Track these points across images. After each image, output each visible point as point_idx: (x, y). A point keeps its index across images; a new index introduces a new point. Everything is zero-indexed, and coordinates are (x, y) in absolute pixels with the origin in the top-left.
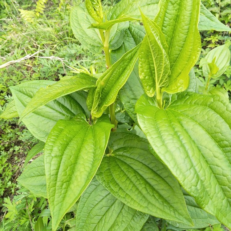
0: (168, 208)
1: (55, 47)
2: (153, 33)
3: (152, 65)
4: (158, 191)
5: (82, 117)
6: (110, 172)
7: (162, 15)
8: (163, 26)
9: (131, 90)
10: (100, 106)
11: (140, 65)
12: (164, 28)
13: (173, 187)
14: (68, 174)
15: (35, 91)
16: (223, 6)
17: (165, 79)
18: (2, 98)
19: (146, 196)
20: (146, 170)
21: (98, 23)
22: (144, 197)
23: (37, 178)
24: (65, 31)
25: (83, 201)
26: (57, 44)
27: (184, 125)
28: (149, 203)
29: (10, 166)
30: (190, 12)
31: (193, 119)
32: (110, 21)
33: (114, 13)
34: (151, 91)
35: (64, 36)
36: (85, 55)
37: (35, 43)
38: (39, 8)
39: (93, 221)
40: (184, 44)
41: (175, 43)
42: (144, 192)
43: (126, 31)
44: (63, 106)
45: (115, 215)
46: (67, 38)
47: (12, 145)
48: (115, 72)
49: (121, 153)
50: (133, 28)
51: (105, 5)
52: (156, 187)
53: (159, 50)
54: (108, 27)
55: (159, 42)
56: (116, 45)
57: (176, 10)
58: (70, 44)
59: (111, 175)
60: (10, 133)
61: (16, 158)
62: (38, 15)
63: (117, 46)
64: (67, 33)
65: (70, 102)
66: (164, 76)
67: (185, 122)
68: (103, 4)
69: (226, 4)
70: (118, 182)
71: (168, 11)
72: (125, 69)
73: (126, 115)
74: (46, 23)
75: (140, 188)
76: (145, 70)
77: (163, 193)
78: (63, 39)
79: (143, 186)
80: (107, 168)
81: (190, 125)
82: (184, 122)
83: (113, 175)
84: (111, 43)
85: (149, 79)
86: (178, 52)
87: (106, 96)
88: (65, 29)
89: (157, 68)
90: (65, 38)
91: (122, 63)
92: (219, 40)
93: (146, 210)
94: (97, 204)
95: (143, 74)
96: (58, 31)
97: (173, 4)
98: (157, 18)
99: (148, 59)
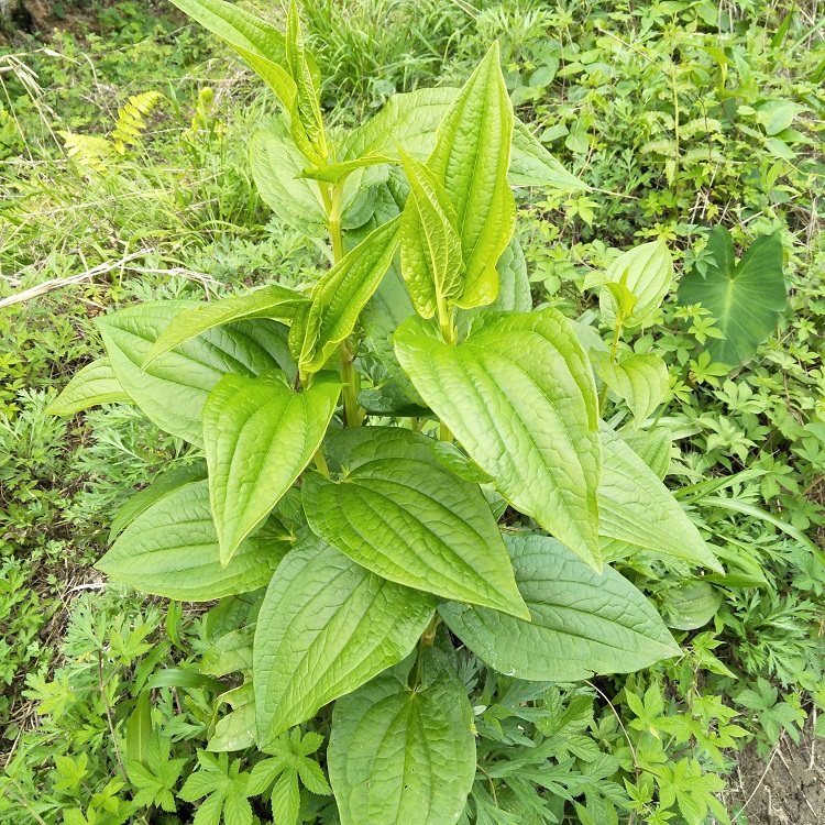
0: (473, 580)
1: (175, 247)
2: (422, 184)
3: (426, 252)
4: (452, 547)
5: (278, 377)
6: (342, 513)
7: (442, 153)
8: (446, 174)
9: (390, 314)
10: (318, 348)
11: (403, 252)
12: (448, 178)
13: (487, 538)
14: (251, 467)
15: (162, 325)
16: (685, 138)
17: (453, 280)
18: (11, 396)
19: (422, 556)
20: (424, 505)
21: (315, 168)
22: (418, 558)
23: (152, 557)
24: (209, 201)
25: (272, 599)
26: (182, 239)
27: (487, 367)
28: (431, 570)
29: (35, 598)
30: (497, 150)
31: (506, 356)
32: (343, 163)
33: (353, 147)
34: (427, 308)
35: (205, 216)
36: (274, 273)
37: (114, 235)
38: (126, 129)
39: (297, 645)
40: (489, 211)
41: (473, 210)
42: (419, 549)
43: (380, 189)
44: (230, 359)
45: (353, 623)
46: (214, 221)
47: (38, 539)
48: (353, 271)
49: (368, 474)
50: (399, 184)
51: (335, 125)
52: (448, 541)
53: (437, 219)
54: (338, 178)
55: (435, 203)
56: (357, 219)
57: (472, 145)
58: (224, 239)
59: (344, 518)
60: (36, 501)
61: (51, 579)
62: (121, 149)
63: (360, 222)
64: (215, 207)
65: (248, 348)
66: (450, 274)
67: (491, 362)
68: (331, 120)
69: (693, 132)
70: (359, 531)
71: (455, 147)
72: (374, 265)
73: (384, 396)
74: (147, 176)
75: (410, 542)
76: (414, 263)
77: (461, 551)
78: (202, 225)
79: (418, 536)
80: (336, 505)
81: (498, 367)
82: (489, 363)
83: (348, 518)
84: (347, 216)
85: (422, 281)
86: (479, 228)
87: (332, 326)
88: (209, 194)
89: (436, 256)
90: (208, 223)
91: (368, 251)
92: (679, 237)
93: (423, 583)
94: (308, 603)
95: (409, 269)
96: (186, 202)
97: (465, 134)
98: (433, 158)
99: (420, 239)
